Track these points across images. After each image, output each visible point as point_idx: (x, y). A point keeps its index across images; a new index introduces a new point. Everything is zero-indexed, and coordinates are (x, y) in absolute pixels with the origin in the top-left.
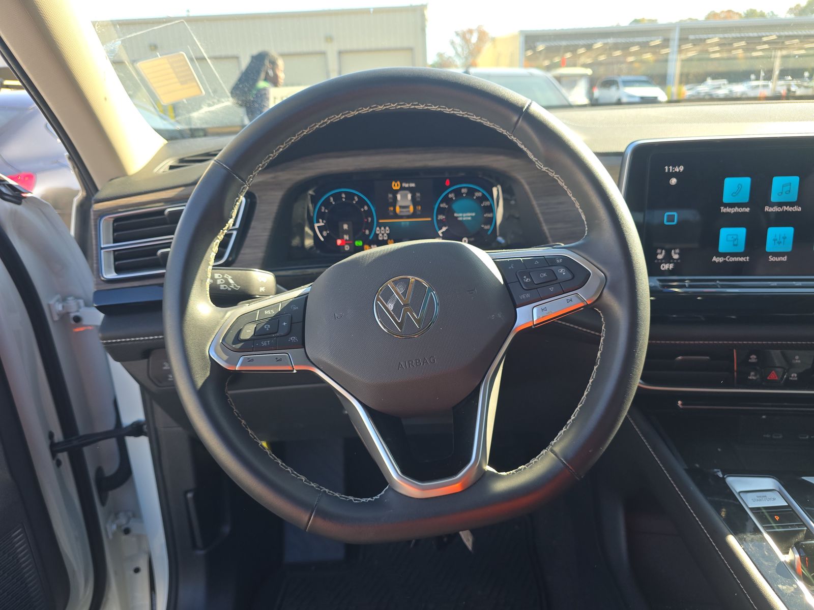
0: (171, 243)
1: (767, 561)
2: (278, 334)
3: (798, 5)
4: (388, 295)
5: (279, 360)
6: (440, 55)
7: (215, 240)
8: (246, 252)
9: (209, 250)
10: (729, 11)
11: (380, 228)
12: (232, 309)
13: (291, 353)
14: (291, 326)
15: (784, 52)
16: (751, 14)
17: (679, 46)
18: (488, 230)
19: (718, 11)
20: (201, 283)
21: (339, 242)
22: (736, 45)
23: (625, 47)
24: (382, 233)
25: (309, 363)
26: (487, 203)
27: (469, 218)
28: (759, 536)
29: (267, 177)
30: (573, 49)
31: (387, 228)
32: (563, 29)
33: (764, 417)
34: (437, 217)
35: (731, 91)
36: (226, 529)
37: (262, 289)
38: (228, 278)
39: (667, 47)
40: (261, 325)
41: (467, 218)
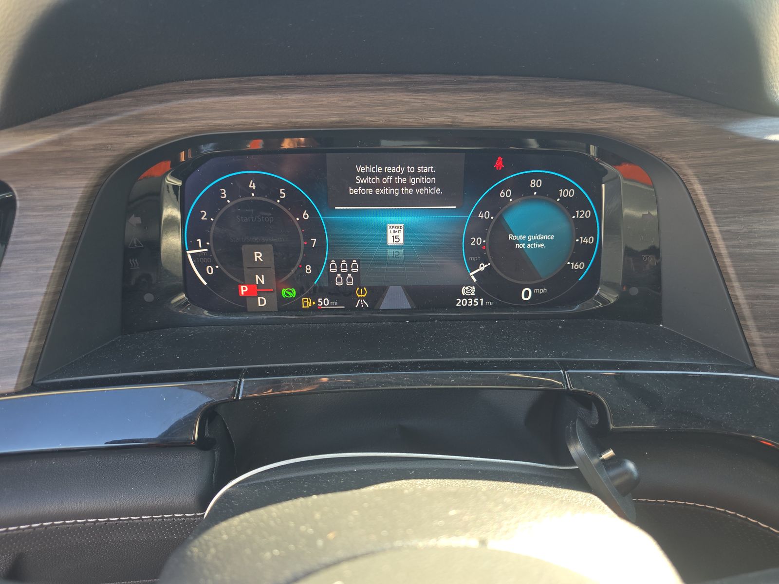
11: (338, 263)
18: (580, 272)
21: (244, 289)
26: (586, 214)
27: (542, 245)
31: (355, 261)
34: (468, 240)
41: (536, 245)
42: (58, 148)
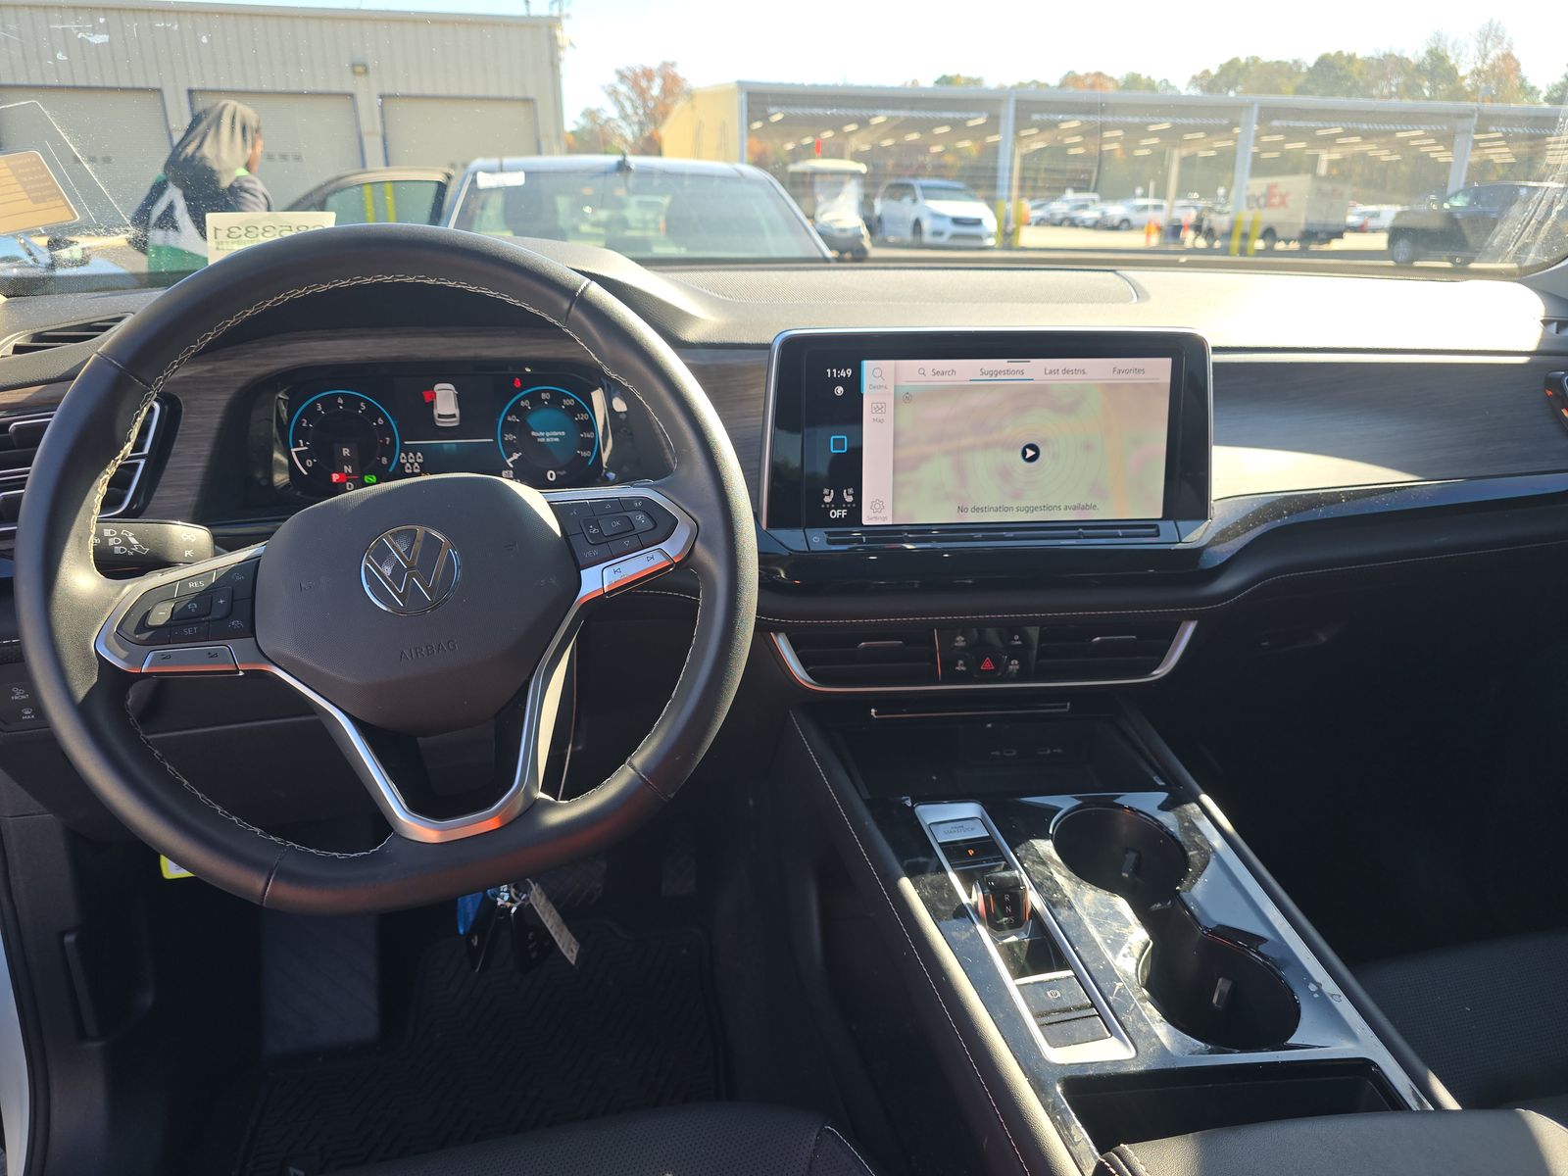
0: (26, 478)
1: (944, 905)
2: (210, 617)
3: (1207, 72)
4: (382, 555)
5: (212, 656)
6: (590, 114)
7: (101, 475)
8: (163, 494)
9: (92, 491)
10: (1099, 74)
11: (407, 455)
12: (133, 582)
13: (232, 645)
14: (232, 605)
15: (1184, 152)
16: (1133, 82)
17: (1016, 132)
18: (588, 458)
19: (1081, 72)
20: (80, 542)
21: (335, 477)
22: (1107, 134)
23: (925, 127)
24: (412, 460)
25: (263, 658)
26: (584, 417)
27: (557, 439)
28: (941, 875)
29: (199, 369)
30: (837, 124)
31: (419, 454)
32: (815, 86)
33: (989, 725)
34: (503, 437)
35: (1103, 213)
36: (148, 999)
37: (188, 553)
38: (128, 536)
39: (996, 132)
40: (183, 604)
41: (552, 439)
42: (212, 374)
